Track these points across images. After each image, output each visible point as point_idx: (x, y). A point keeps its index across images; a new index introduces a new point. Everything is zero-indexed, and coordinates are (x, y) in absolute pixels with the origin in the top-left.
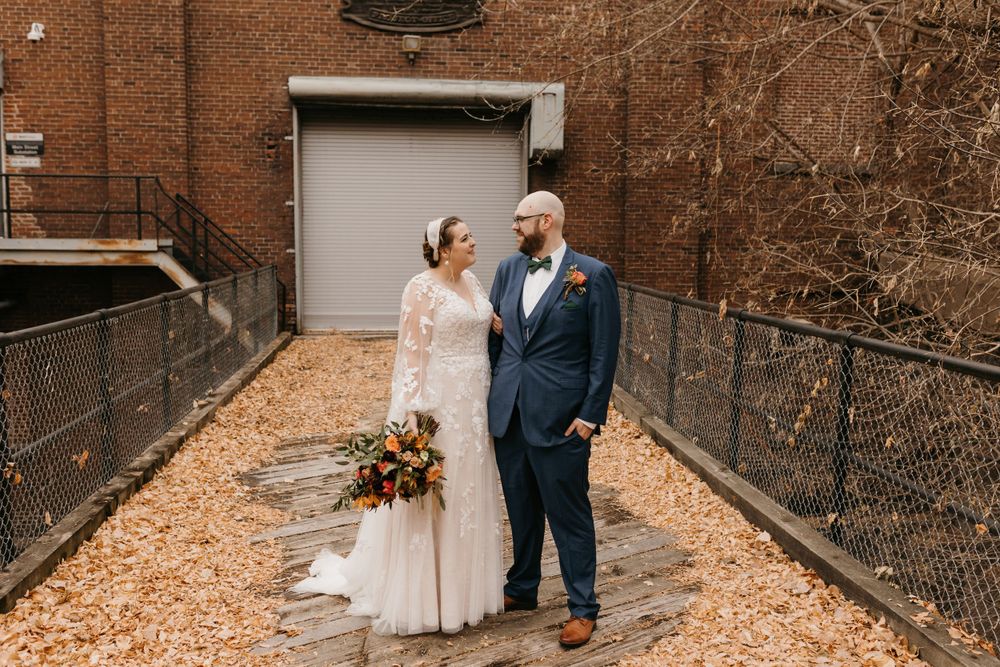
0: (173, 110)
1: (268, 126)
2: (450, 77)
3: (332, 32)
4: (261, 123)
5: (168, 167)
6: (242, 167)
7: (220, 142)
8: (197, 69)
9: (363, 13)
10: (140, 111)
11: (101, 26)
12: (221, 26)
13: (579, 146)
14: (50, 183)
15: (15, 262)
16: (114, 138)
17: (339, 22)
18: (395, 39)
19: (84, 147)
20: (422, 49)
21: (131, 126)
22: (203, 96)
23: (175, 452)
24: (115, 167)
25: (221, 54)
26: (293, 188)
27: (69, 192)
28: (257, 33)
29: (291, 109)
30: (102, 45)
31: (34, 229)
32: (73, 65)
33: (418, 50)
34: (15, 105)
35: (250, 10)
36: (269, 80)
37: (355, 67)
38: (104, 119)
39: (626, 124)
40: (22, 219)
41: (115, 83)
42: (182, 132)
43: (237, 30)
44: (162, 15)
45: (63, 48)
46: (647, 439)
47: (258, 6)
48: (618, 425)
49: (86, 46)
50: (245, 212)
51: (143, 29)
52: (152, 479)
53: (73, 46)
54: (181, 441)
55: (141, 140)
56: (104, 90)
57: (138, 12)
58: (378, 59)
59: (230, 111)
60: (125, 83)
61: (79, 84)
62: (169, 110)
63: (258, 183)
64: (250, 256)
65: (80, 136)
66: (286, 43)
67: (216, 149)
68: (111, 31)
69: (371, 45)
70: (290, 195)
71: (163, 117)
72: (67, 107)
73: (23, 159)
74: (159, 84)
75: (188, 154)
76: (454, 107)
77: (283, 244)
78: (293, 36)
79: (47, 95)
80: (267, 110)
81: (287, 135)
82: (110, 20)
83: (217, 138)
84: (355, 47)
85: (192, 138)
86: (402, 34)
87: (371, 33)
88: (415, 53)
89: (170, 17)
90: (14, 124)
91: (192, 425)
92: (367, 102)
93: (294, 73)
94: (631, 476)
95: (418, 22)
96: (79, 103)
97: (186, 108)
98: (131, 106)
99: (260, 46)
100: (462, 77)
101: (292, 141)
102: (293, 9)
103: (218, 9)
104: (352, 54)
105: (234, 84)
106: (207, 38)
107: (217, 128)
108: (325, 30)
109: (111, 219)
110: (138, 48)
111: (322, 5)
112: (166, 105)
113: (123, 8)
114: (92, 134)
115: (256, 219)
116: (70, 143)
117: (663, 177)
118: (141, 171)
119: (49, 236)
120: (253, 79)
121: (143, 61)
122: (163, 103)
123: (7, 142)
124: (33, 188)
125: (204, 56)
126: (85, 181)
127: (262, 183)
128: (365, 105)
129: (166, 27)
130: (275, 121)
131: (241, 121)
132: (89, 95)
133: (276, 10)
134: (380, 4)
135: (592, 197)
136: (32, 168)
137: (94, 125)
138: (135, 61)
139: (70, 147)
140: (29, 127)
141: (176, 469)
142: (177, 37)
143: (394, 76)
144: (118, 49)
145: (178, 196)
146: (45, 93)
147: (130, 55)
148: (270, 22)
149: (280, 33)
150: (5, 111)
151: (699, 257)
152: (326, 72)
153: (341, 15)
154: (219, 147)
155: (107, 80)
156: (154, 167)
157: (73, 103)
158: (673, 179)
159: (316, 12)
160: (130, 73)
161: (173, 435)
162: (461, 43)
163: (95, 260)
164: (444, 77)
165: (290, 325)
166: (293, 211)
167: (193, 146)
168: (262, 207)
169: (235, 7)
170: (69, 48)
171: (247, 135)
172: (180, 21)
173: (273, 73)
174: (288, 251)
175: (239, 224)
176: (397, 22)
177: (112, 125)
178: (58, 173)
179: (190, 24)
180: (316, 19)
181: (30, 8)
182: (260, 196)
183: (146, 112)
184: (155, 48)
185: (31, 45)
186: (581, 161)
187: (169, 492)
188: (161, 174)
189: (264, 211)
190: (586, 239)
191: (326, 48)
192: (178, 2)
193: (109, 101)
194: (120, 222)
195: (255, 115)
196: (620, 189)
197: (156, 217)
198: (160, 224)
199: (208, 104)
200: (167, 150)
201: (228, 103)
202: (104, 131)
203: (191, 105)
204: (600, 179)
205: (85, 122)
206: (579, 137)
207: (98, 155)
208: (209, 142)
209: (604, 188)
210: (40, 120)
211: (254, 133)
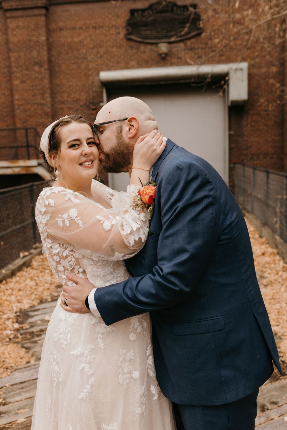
1: (92, 99)
2: (184, 65)
3: (122, 46)
4: (88, 97)
5: (44, 123)
8: (56, 72)
9: (137, 34)
11: (9, 54)
13: (257, 97)
17: (125, 41)
18: (155, 47)
20: (169, 51)
22: (59, 86)
24: (19, 125)
25: (67, 63)
28: (84, 51)
29: (102, 89)
30: (10, 63)
33: (166, 52)
36: (91, 75)
37: (134, 64)
41: (16, 82)
43: (74, 49)
44: (37, 46)
47: (84, 36)
49: (3, 66)
51: (28, 54)
56: (11, 86)
58: (146, 59)
66: (99, 55)
68: (13, 56)
69: (142, 51)
71: (40, 98)
74: (37, 81)
75: (53, 116)
76: (187, 81)
78: (102, 50)
80: (90, 91)
81: (101, 102)
82: (13, 50)
84: (134, 54)
85: (55, 108)
86: (157, 44)
87: (142, 45)
88: (166, 54)
89: (41, 46)
93: (103, 70)
95: (166, 36)
97: (51, 93)
98: (25, 94)
100: (191, 64)
102: (101, 36)
103: (64, 40)
104: (133, 57)
105: (74, 78)
106: (60, 55)
108: (118, 46)
109: (18, 151)
110: (27, 64)
111: (116, 33)
113: (18, 44)
114: (8, 109)
118: (31, 125)
121: (29, 70)
122: (40, 91)
125: (59, 65)
129: (39, 52)
130: (94, 96)
131: (78, 97)
132: (6, 90)
133: (93, 38)
134: (146, 28)
138: (25, 70)
142: (45, 56)
143: (155, 67)
144: (17, 65)
147: (23, 67)
148: (90, 44)
152: (120, 68)
153: (125, 37)
155: (13, 82)
159: (113, 36)
160: (23, 77)
162: (190, 46)
163: (9, 172)
164: (181, 65)
167: (55, 112)
171: (81, 104)
172: (45, 48)
173: (93, 71)
176: (155, 37)
177: (17, 104)
179: (51, 49)
180: (113, 40)
184: (34, 63)
190: (261, 149)
191: (119, 55)
192: (43, 38)
193: (15, 92)
194: (23, 151)
195: (85, 94)
196: (281, 120)
197: (36, 147)
198: (38, 152)
199: (61, 90)
200: (43, 115)
201: (71, 89)
202: (13, 107)
203: (53, 91)
204: (269, 115)
205: (4, 103)
206: (256, 92)
207: (11, 119)
208: (63, 109)
209: (271, 120)
211: (85, 103)
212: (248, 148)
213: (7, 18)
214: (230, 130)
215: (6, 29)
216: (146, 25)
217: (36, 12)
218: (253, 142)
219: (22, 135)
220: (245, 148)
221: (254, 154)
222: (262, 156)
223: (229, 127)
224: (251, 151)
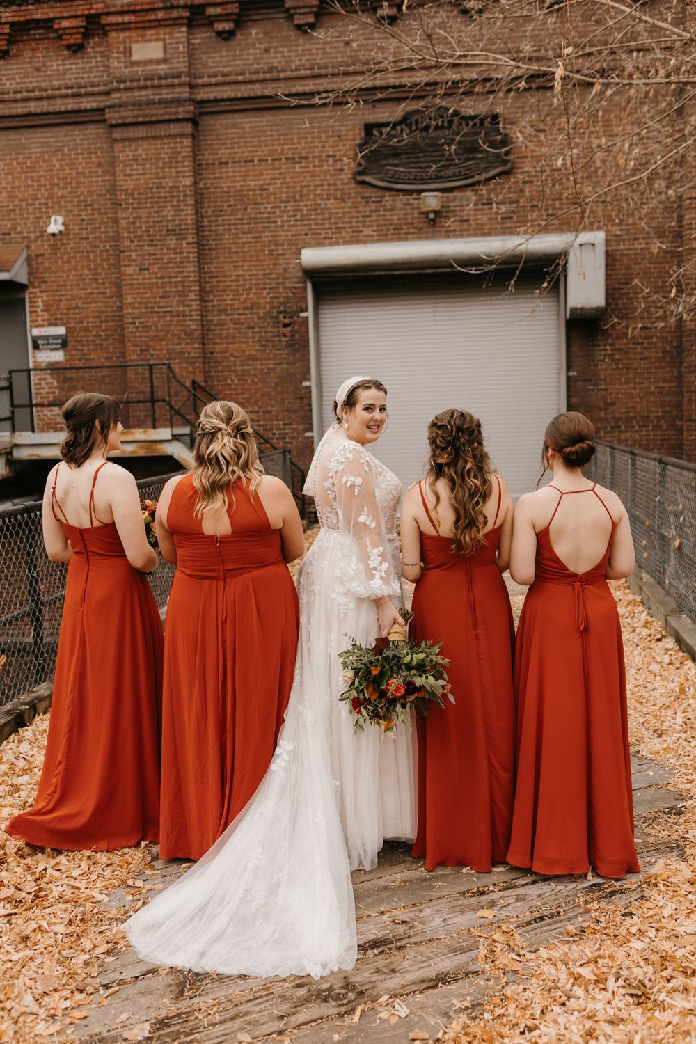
0: (187, 293)
1: (283, 304)
2: (475, 235)
3: (346, 197)
4: (275, 300)
5: (183, 353)
6: (257, 348)
7: (235, 324)
8: (210, 250)
9: (378, 173)
10: (155, 298)
11: (116, 213)
12: (232, 203)
13: (625, 301)
14: (73, 376)
15: (38, 456)
16: (131, 326)
17: (353, 186)
18: (414, 199)
19: (104, 337)
20: (442, 207)
21: (147, 313)
22: (217, 277)
24: (133, 358)
25: (233, 231)
26: (309, 368)
27: (91, 384)
28: (269, 206)
29: (305, 283)
30: (118, 232)
32: (91, 255)
33: (438, 208)
34: (40, 300)
35: (261, 182)
36: (282, 255)
37: (371, 233)
38: (120, 308)
40: (49, 414)
41: (130, 270)
42: (197, 315)
43: (249, 204)
44: (173, 197)
45: (81, 239)
46: (670, 643)
47: (269, 177)
48: (641, 623)
49: (103, 235)
50: (262, 395)
51: (155, 212)
53: (91, 236)
55: (156, 326)
56: (120, 278)
57: (150, 195)
58: (396, 222)
59: (244, 290)
60: (141, 270)
61: (97, 274)
62: (182, 294)
63: (274, 364)
64: (267, 442)
65: (100, 327)
66: (299, 214)
67: (231, 331)
68: (125, 217)
69: (388, 207)
70: (306, 375)
71: (178, 301)
73: (48, 353)
74: (173, 268)
75: (203, 338)
77: (301, 427)
78: (306, 206)
79: (68, 287)
80: (281, 286)
81: (302, 311)
82: (124, 206)
83: (231, 320)
84: (371, 211)
85: (207, 321)
86: (420, 192)
87: (387, 194)
88: (436, 212)
89: (181, 198)
90: (39, 319)
92: (386, 270)
93: (307, 245)
94: (636, 689)
95: (438, 177)
96: (98, 293)
97: (200, 291)
98: (146, 293)
99: (272, 219)
100: (489, 234)
101: (307, 318)
102: (305, 177)
103: (228, 184)
104: (368, 219)
105: (247, 261)
106: (219, 216)
107: (231, 309)
108: (339, 196)
109: (131, 409)
110: (151, 232)
111: (335, 170)
112: (180, 289)
113: (136, 193)
114: (110, 323)
115: (273, 403)
116: (90, 334)
118: (158, 359)
120: (264, 255)
121: (156, 245)
122: (177, 287)
123: (33, 337)
124: (58, 382)
125: (217, 235)
126: (105, 372)
127: (278, 364)
128: (383, 273)
129: (177, 209)
130: (289, 298)
131: (255, 300)
132: (107, 285)
133: (288, 180)
134: (397, 162)
135: (641, 359)
136: (57, 362)
137: (113, 314)
138: (149, 246)
139: (91, 338)
140: (53, 321)
142: (189, 218)
143: (414, 239)
144: (132, 235)
145: (194, 382)
146: (65, 285)
147: (143, 241)
148: (281, 193)
149: (292, 203)
150: (30, 307)
152: (341, 241)
153: (354, 178)
154: (234, 329)
155: (123, 269)
156: (170, 354)
157: (92, 294)
159: (328, 177)
160: (143, 259)
162: (486, 196)
164: (469, 236)
165: (311, 513)
166: (310, 392)
167: (208, 330)
168: (279, 389)
169: (245, 181)
170: (87, 238)
171: (262, 315)
172: (190, 201)
173: (286, 247)
174: (307, 434)
175: (256, 409)
176: (415, 179)
177: (130, 313)
178: (81, 365)
179: (202, 203)
180: (329, 185)
181: (49, 202)
182: (277, 378)
183: (161, 297)
184: (168, 231)
185: (52, 238)
188: (176, 361)
189: (281, 393)
190: (635, 408)
191: (340, 215)
192: (188, 181)
193: (126, 289)
194: (139, 411)
195: (269, 293)
196: (676, 347)
197: (168, 403)
198: (173, 412)
199: (221, 284)
200: (182, 335)
201: (241, 283)
202: (122, 320)
203: (205, 287)
204: (651, 338)
205: (104, 312)
206: (624, 291)
207: (117, 345)
208: (224, 325)
209: (656, 348)
210: (62, 314)
211: (269, 312)
212: (607, 406)
213: (115, 141)
214: (569, 368)
215: (112, 164)
216: (396, 155)
217: (174, 129)
218: (618, 393)
219: (140, 377)
220: (602, 405)
221: (620, 419)
222: (637, 422)
223: (568, 361)
224: (614, 413)
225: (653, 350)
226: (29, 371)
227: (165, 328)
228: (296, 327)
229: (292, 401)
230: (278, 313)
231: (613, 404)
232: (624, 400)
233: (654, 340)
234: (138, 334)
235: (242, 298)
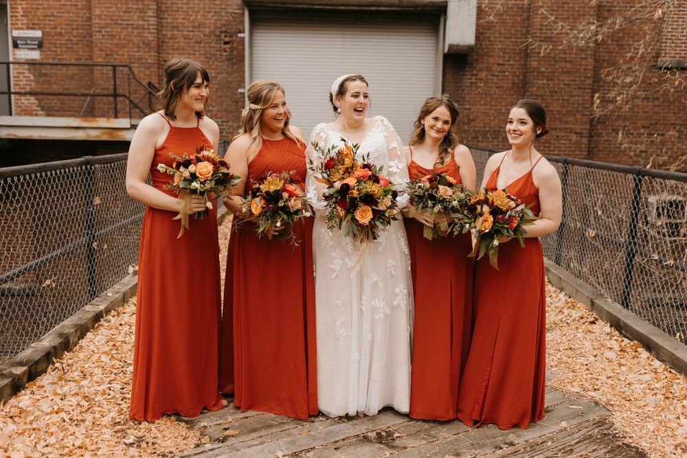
0: (146, 10)
1: (224, 25)
4: (219, 22)
5: (142, 59)
6: (203, 59)
7: (185, 39)
10: (119, 12)
13: (487, 43)
14: (48, 72)
15: (15, 136)
16: (98, 34)
19: (75, 42)
21: (112, 24)
23: (88, 330)
24: (99, 59)
26: (244, 78)
27: (63, 80)
29: (243, 10)
31: (35, 110)
34: (20, 7)
38: (90, 19)
39: (529, 24)
42: (154, 29)
52: (45, 371)
54: (98, 317)
55: (120, 36)
59: (193, 12)
62: (142, 11)
63: (215, 73)
65: (72, 33)
67: (182, 44)
70: (241, 83)
71: (138, 16)
72: (59, 8)
73: (26, 52)
76: (381, 8)
77: (236, 125)
80: (224, 11)
81: (240, 32)
83: (182, 35)
85: (162, 35)
90: (19, 22)
91: (117, 296)
96: (71, 5)
97: (157, 10)
98: (111, 8)
101: (244, 38)
107: (182, 27)
109: (96, 102)
112: (140, 6)
114: (81, 31)
115: (214, 104)
116: (63, 38)
117: (560, 70)
118: (120, 61)
119: (48, 115)
122: (138, 4)
123: (13, 37)
124: (35, 76)
126: (75, 69)
127: (219, 73)
128: (306, 6)
130: (229, 21)
131: (202, 20)
135: (497, 87)
136: (33, 60)
137: (83, 23)
139: (64, 42)
140: (31, 26)
141: (81, 355)
145: (150, 84)
150: (11, 12)
151: (589, 140)
154: (184, 43)
156: (130, 59)
157: (66, 5)
158: (568, 72)
161: (90, 309)
163: (80, 135)
167: (163, 42)
168: (219, 93)
171: (207, 33)
177: (97, 23)
178: (54, 62)
182: (218, 84)
183: (124, 12)
186: (488, 56)
187: (56, 394)
188: (136, 65)
189: (221, 97)
190: (490, 124)
193: (94, 3)
194: (103, 104)
195: (214, 16)
196: (521, 80)
197: (129, 99)
198: (132, 106)
199: (175, 6)
200: (141, 45)
201: (191, 5)
202: (90, 29)
203: (161, 7)
204: (505, 72)
205: (76, 21)
206: (487, 35)
207: (86, 49)
208: (176, 39)
209: (507, 80)
210: (39, 20)
211: (213, 31)
214: (443, 91)
218: (478, 112)
219: (105, 76)
220: (466, 121)
221: (479, 131)
222: (491, 135)
223: (443, 86)
224: (474, 127)
225: (506, 81)
226: (8, 64)
227: (126, 38)
228: (235, 45)
229: (229, 103)
230: (221, 32)
231: (474, 120)
232: (482, 118)
233: (507, 74)
234: (104, 41)
235: (191, 19)
